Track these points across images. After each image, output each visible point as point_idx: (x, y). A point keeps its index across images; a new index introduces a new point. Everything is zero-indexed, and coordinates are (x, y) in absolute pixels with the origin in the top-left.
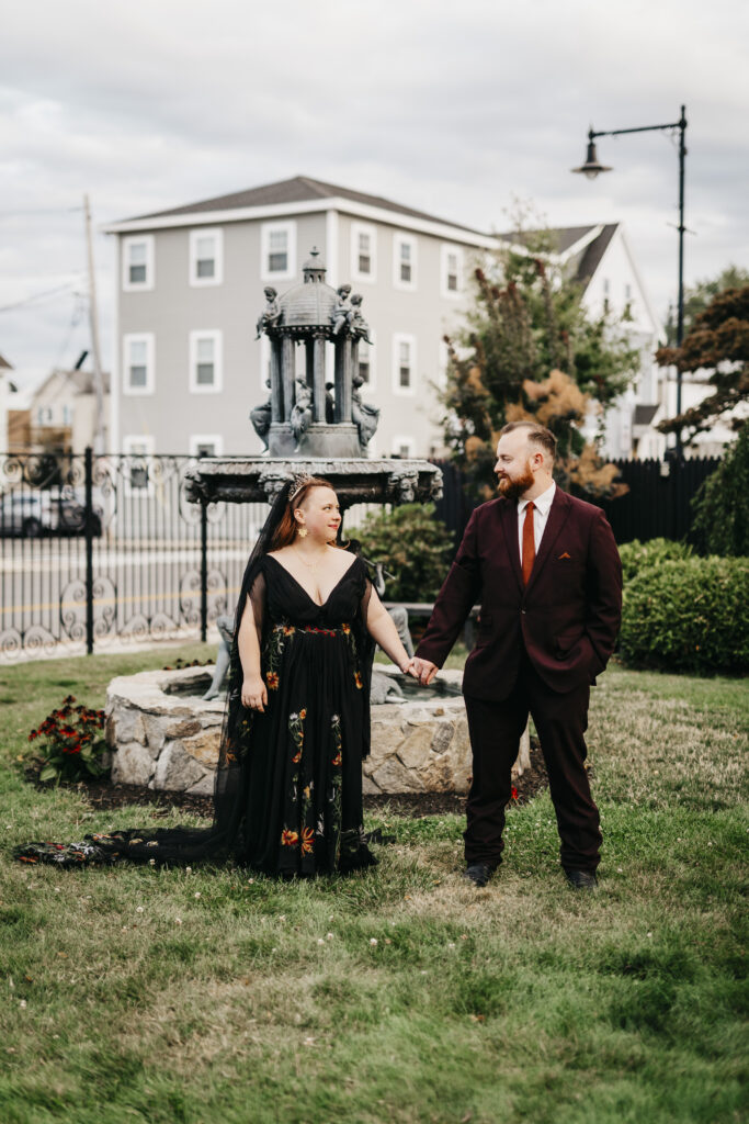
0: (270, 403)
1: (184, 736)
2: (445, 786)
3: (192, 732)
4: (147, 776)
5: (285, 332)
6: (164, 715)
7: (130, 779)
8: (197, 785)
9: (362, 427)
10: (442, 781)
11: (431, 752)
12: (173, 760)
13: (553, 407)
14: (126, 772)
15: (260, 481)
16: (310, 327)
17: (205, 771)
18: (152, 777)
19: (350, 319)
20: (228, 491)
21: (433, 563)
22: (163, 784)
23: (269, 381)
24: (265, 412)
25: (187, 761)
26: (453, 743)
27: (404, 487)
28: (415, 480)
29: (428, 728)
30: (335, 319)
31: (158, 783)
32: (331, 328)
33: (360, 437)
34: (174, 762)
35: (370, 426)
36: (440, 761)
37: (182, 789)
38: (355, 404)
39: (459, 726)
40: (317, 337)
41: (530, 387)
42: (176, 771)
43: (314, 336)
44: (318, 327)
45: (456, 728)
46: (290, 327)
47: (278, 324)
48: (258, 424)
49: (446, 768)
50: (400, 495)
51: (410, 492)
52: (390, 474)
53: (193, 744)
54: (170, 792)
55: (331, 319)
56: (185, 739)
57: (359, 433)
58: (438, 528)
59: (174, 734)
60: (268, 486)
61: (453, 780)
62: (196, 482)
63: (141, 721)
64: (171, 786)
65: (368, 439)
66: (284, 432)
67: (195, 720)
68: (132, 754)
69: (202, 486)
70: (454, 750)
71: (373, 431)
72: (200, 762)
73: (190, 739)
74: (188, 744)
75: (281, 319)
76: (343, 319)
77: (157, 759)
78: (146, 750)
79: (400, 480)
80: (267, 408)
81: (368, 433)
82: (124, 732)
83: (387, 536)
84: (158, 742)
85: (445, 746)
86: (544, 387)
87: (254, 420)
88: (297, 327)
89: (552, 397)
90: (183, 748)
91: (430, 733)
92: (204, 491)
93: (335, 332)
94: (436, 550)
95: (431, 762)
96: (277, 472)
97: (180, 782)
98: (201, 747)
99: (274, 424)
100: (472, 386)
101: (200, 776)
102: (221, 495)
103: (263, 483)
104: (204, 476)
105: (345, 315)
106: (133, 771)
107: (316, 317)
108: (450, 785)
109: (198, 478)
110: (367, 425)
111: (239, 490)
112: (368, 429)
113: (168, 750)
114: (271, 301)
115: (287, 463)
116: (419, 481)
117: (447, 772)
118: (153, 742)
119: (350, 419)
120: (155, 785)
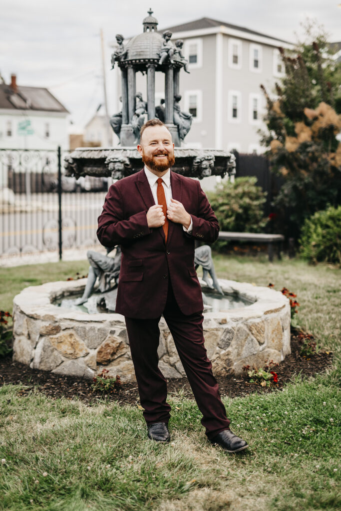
0: (121, 112)
1: (50, 334)
2: (227, 371)
3: (55, 332)
4: (29, 359)
5: (129, 64)
6: (39, 319)
7: (21, 360)
8: (58, 368)
9: (180, 127)
10: (225, 368)
11: (218, 348)
12: (44, 350)
13: (321, 123)
14: (19, 354)
15: (106, 162)
16: (144, 60)
17: (63, 358)
18: (32, 360)
19: (170, 54)
20: (89, 169)
21: (254, 210)
22: (38, 365)
23: (121, 98)
24: (118, 118)
25: (52, 351)
26: (233, 342)
27: (204, 166)
28: (212, 162)
29: (215, 332)
30: (161, 54)
31: (35, 365)
32: (158, 60)
33: (179, 134)
34: (44, 351)
35: (186, 126)
36: (225, 355)
37: (49, 369)
38: (176, 112)
39: (238, 331)
40: (149, 67)
41: (308, 112)
42: (46, 358)
43: (147, 66)
44: (149, 60)
45: (235, 332)
46: (131, 61)
47: (125, 59)
48: (114, 126)
49: (229, 360)
50: (201, 172)
51: (208, 170)
52: (194, 158)
53: (56, 340)
54: (42, 371)
55: (159, 55)
56: (51, 336)
57: (179, 130)
58: (258, 191)
59: (44, 332)
60: (111, 166)
61: (233, 368)
62: (69, 163)
63: (25, 322)
64: (43, 367)
65: (185, 135)
66: (128, 131)
67: (57, 324)
68: (22, 343)
69: (73, 166)
70: (234, 347)
71: (188, 130)
72: (60, 352)
73: (54, 336)
74: (53, 340)
75: (126, 55)
76: (166, 54)
77: (35, 348)
78: (29, 342)
79: (201, 162)
80: (120, 116)
81: (185, 131)
82: (18, 328)
83: (228, 195)
84: (36, 337)
85: (228, 344)
86: (316, 112)
87: (112, 123)
88: (136, 60)
89: (320, 118)
90: (50, 342)
91: (217, 336)
92: (75, 169)
93: (160, 63)
94: (256, 203)
95: (218, 355)
96: (116, 156)
97: (48, 365)
98: (61, 342)
99: (123, 125)
100: (275, 112)
101: (60, 362)
102: (86, 172)
103: (108, 164)
104: (75, 160)
105: (167, 52)
106: (22, 355)
107: (148, 53)
108: (231, 371)
109: (71, 161)
110: (184, 126)
111: (96, 168)
112: (184, 128)
113: (42, 342)
114: (120, 44)
115: (124, 150)
116: (215, 162)
117: (229, 362)
118: (33, 336)
119: (172, 121)
120: (34, 366)
